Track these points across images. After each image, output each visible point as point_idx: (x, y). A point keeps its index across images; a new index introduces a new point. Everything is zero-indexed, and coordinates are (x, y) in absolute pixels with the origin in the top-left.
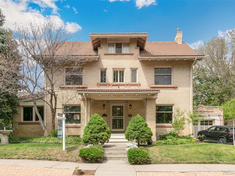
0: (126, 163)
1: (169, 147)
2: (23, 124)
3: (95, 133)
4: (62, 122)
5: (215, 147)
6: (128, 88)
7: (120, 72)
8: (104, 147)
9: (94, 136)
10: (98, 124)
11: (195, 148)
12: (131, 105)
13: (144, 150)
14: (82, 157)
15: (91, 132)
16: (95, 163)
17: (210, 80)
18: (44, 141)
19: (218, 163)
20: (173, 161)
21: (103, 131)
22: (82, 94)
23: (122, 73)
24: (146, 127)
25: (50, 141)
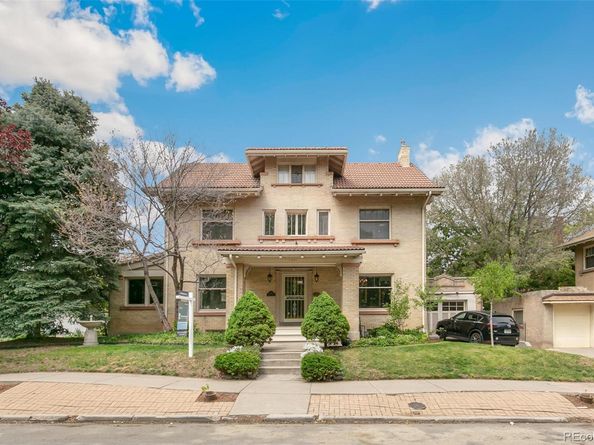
0: (299, 380)
1: (378, 351)
2: (128, 309)
3: (247, 325)
4: (188, 306)
5: (458, 348)
6: (313, 245)
7: (299, 216)
8: (263, 350)
9: (244, 331)
10: (251, 310)
11: (424, 352)
12: (317, 276)
13: (332, 356)
14: (220, 369)
15: (240, 324)
16: (242, 379)
17: (461, 231)
18: (159, 341)
19: (461, 377)
20: (382, 375)
21: (262, 323)
22: (228, 256)
23: (303, 217)
24: (337, 314)
25: (169, 341)
